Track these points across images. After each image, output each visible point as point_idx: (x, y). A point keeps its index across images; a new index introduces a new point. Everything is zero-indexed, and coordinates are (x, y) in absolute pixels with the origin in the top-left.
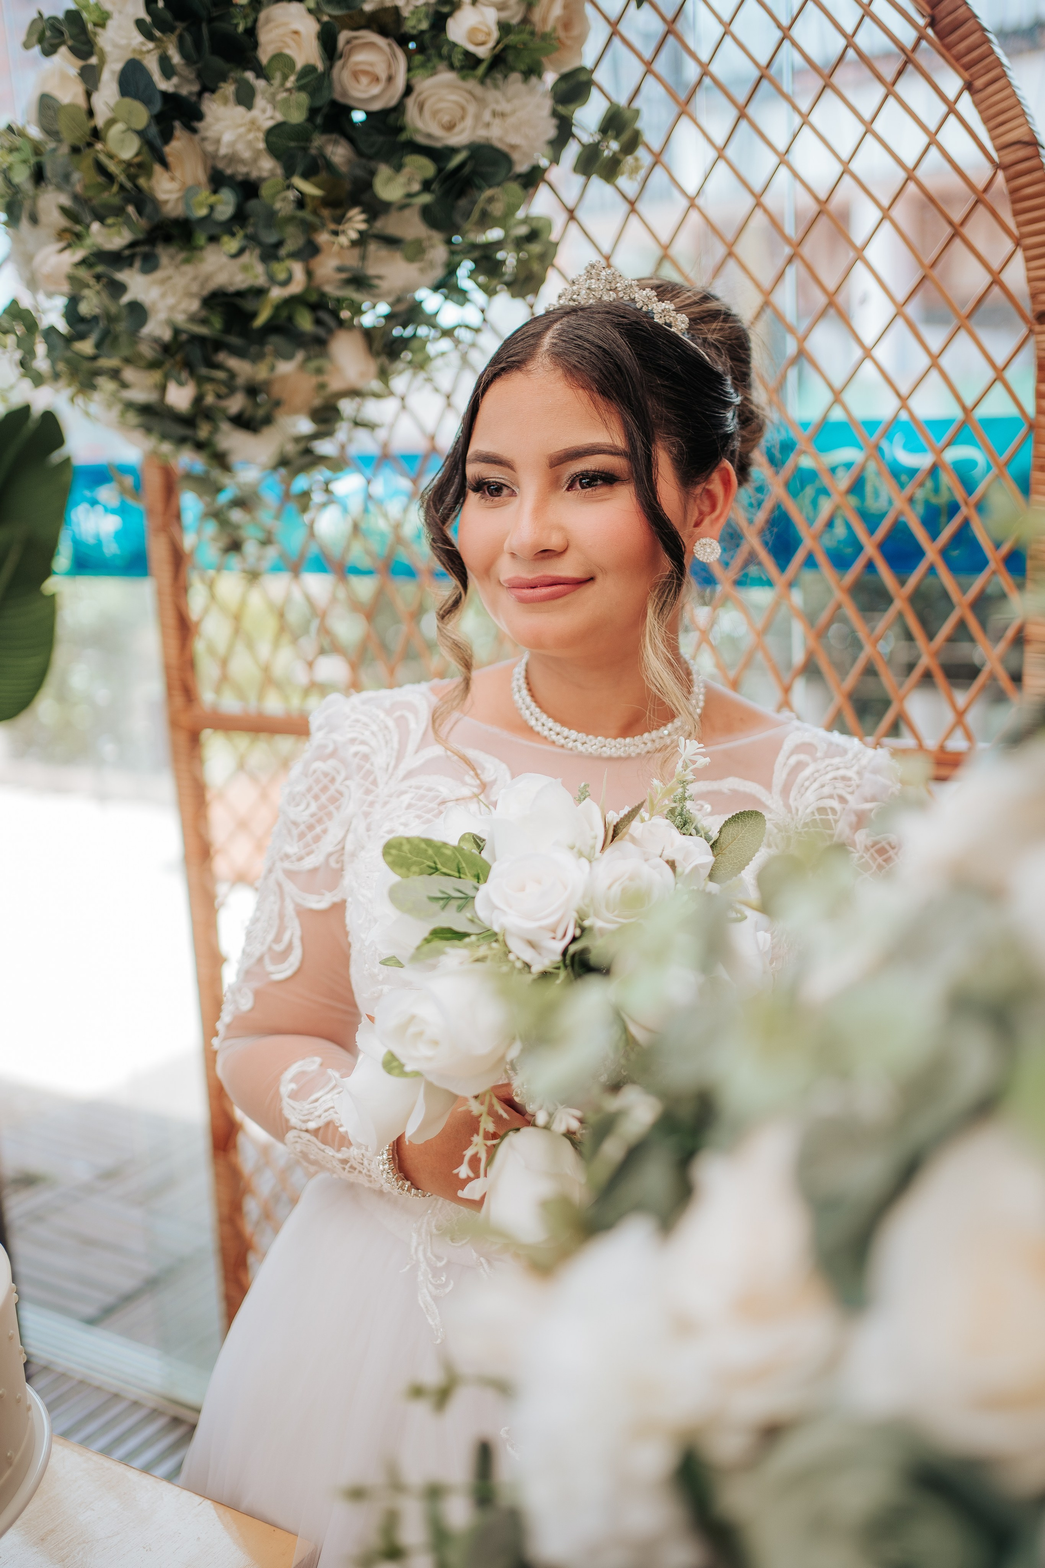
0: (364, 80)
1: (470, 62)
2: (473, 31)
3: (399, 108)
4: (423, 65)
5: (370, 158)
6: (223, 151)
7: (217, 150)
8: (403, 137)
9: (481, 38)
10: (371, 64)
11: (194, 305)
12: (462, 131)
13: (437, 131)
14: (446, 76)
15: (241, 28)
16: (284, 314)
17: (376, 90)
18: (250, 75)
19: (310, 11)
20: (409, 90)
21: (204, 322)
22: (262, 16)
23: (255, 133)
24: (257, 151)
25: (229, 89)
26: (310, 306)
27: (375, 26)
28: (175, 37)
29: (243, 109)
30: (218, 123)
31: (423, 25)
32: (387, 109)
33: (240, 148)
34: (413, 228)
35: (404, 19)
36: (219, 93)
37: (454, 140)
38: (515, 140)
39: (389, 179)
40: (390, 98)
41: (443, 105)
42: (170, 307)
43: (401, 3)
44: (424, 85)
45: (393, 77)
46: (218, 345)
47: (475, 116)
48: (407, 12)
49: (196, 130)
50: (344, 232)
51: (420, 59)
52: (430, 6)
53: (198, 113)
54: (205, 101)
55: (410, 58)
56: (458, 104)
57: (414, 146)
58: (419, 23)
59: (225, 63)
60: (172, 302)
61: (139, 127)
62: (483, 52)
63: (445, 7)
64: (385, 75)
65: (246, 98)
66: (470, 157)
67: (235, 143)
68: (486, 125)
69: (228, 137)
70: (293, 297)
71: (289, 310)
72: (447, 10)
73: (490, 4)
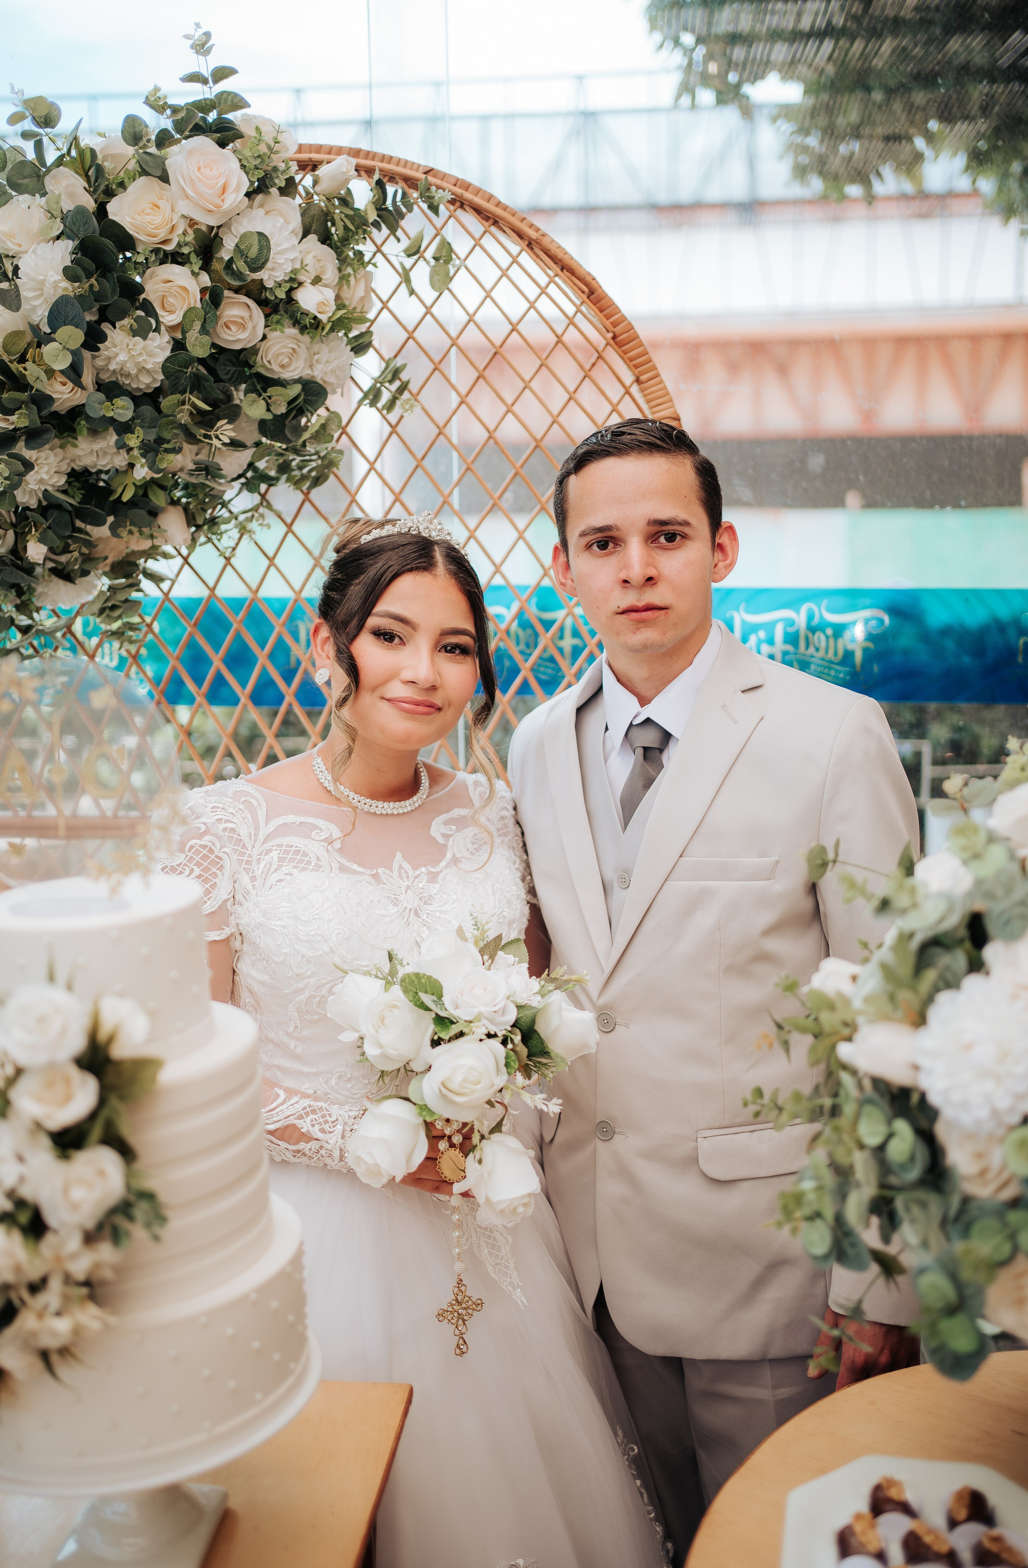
0: (233, 328)
1: (316, 324)
2: (318, 304)
3: (254, 351)
4: (278, 322)
5: (222, 381)
6: (112, 366)
7: (107, 365)
8: (253, 371)
9: (324, 309)
10: (242, 318)
11: (62, 480)
12: (295, 369)
13: (276, 368)
14: (294, 331)
15: (135, 279)
16: (141, 492)
17: (243, 336)
18: (140, 313)
19: (193, 273)
20: (264, 337)
21: (65, 492)
22: (148, 271)
23: (145, 357)
24: (142, 369)
25: (127, 322)
26: (163, 488)
27: (244, 291)
28: (93, 281)
29: (137, 338)
30: (115, 346)
31: (283, 296)
32: (243, 350)
33: (128, 365)
34: (251, 435)
35: (266, 289)
36: (118, 324)
37: (287, 375)
38: (331, 379)
39: (254, 401)
40: (249, 342)
41: (285, 350)
42: (41, 481)
43: (265, 278)
44: (273, 335)
45: (254, 327)
46: (79, 513)
47: (305, 360)
48: (269, 284)
49: (98, 349)
50: (217, 437)
51: (275, 317)
52: (286, 282)
53: (103, 338)
54: (106, 327)
55: (267, 316)
56: (293, 349)
57: (259, 376)
58: (282, 295)
59: (125, 302)
60: (45, 477)
61: (73, 348)
62: (324, 318)
63: (294, 283)
64: (250, 325)
65: (141, 331)
66: (303, 390)
67: (126, 362)
68: (311, 366)
69: (122, 357)
70: (152, 479)
71: (145, 487)
72: (295, 286)
73: (325, 286)
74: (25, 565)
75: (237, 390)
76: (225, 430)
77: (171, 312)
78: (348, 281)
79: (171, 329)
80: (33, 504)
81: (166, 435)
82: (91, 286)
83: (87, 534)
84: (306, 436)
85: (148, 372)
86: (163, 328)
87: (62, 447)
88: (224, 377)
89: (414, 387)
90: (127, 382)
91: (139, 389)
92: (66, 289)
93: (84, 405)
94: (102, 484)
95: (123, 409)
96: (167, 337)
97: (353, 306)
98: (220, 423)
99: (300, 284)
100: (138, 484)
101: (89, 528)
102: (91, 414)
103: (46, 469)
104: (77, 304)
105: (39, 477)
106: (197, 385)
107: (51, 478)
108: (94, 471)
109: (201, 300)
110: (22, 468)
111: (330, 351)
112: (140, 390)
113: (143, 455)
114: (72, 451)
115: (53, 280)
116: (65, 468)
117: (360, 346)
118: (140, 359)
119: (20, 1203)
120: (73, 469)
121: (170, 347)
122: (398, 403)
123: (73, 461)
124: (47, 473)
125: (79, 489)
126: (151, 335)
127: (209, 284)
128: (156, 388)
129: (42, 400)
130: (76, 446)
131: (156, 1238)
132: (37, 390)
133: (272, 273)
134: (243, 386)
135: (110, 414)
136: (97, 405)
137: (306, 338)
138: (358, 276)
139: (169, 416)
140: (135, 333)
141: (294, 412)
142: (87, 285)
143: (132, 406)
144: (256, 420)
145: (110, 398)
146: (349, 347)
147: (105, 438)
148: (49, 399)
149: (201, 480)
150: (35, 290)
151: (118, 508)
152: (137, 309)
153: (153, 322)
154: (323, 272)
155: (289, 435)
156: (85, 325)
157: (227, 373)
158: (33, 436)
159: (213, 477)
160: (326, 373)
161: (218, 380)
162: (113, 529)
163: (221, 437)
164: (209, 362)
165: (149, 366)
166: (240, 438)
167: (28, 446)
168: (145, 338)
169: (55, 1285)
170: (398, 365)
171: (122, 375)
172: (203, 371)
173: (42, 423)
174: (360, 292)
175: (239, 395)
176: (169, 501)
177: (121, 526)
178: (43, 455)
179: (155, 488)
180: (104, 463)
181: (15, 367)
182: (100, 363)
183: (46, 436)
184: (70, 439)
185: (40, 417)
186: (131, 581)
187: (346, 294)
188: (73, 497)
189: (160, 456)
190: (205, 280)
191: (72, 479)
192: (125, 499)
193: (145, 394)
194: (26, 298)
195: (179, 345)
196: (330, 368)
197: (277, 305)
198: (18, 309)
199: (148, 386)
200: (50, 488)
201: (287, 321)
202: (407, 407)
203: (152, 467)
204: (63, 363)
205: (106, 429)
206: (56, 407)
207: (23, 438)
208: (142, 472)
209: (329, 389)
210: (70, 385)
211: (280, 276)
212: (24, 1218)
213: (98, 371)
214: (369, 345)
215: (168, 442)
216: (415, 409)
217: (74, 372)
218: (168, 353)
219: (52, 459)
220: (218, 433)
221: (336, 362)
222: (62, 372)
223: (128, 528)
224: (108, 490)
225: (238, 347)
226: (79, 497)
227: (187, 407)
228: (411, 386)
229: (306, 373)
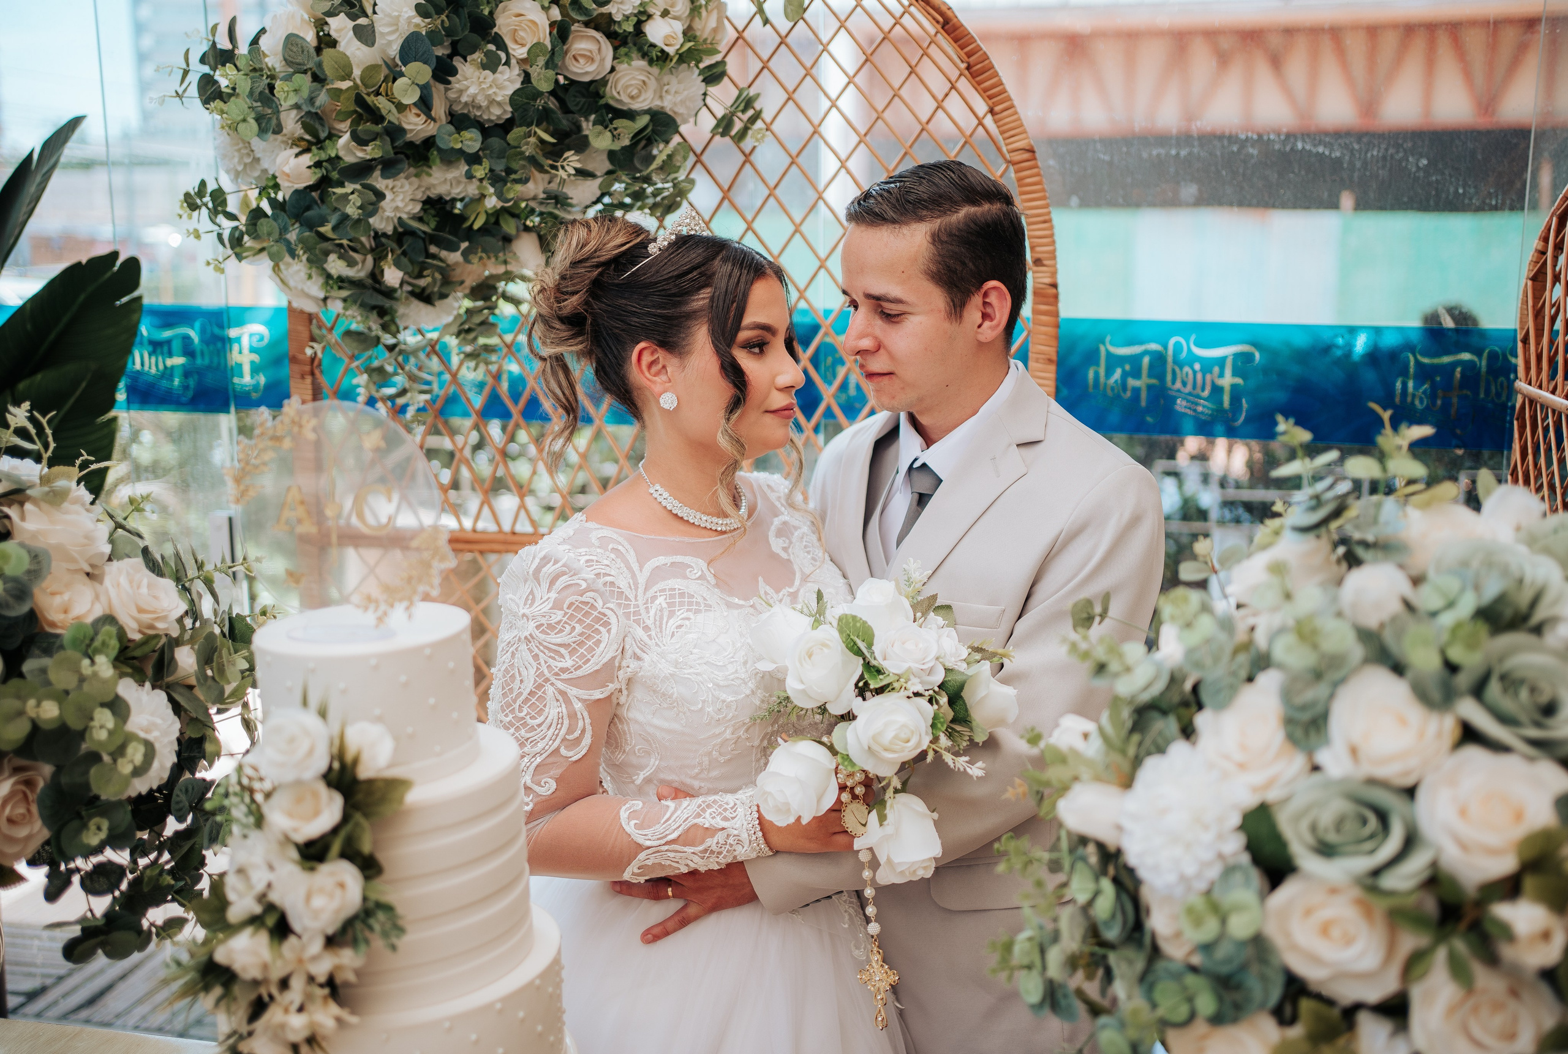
0: (582, 61)
1: (664, 57)
2: (666, 37)
3: (604, 82)
4: (626, 54)
5: (572, 112)
6: (464, 99)
7: (459, 97)
8: (602, 102)
9: (672, 41)
10: (590, 51)
11: (417, 208)
12: (644, 100)
13: (625, 98)
14: (643, 63)
15: (486, 12)
16: (493, 220)
17: (591, 68)
18: (492, 47)
19: (543, 7)
20: (613, 69)
21: (422, 220)
22: (501, 6)
23: (494, 90)
24: (492, 102)
25: (478, 56)
26: (514, 215)
27: (592, 25)
28: (443, 17)
29: (487, 72)
30: (466, 79)
31: (631, 29)
32: (592, 82)
33: (479, 98)
34: (601, 165)
35: (615, 22)
36: (469, 58)
37: (636, 106)
38: (681, 110)
39: (600, 133)
40: (598, 74)
41: (633, 82)
42: (397, 208)
43: (614, 11)
44: (622, 67)
45: (603, 60)
46: (433, 239)
47: (655, 92)
48: (618, 17)
49: (449, 83)
50: (563, 167)
51: (623, 50)
52: (635, 15)
53: (454, 72)
54: (457, 62)
55: (615, 49)
56: (644, 82)
57: (609, 108)
58: (629, 27)
59: (475, 37)
60: (401, 205)
61: (421, 83)
62: (671, 51)
63: (642, 17)
64: (597, 58)
65: (491, 64)
66: (651, 120)
67: (476, 95)
68: (661, 97)
69: (472, 90)
70: (503, 208)
71: (496, 217)
72: (644, 18)
73: (675, 18)
74: (383, 288)
75: (587, 120)
76: (572, 160)
77: (523, 45)
78: (700, 13)
79: (522, 62)
80: (389, 230)
81: (514, 165)
82: (443, 21)
83: (441, 260)
84: (654, 166)
85: (499, 104)
86: (513, 61)
87: (417, 175)
88: (573, 108)
89: (767, 116)
90: (478, 114)
91: (489, 120)
92: (417, 25)
93: (434, 136)
94: (457, 211)
95: (471, 141)
96: (516, 70)
97: (705, 36)
98: (566, 155)
99: (650, 16)
100: (490, 212)
101: (444, 254)
102: (442, 146)
103: (401, 197)
104: (427, 41)
105: (394, 205)
106: (544, 117)
107: (406, 205)
108: (448, 198)
109: (550, 33)
110: (373, 198)
111: (679, 83)
112: (491, 121)
113: (492, 185)
114: (427, 181)
115: (407, 16)
116: (420, 196)
117: (714, 76)
118: (490, 92)
119: (270, 908)
120: (429, 197)
121: (521, 79)
122: (750, 132)
123: (428, 189)
124: (403, 200)
125: (434, 216)
126: (501, 68)
127: (559, 18)
128: (507, 120)
129: (395, 132)
130: (430, 175)
131: (394, 948)
132: (389, 122)
133: (620, 6)
134: (593, 117)
135: (459, 146)
136: (446, 137)
137: (655, 70)
138: (709, 8)
139: (516, 147)
140: (484, 67)
141: (643, 143)
142: (439, 22)
143: (480, 138)
144: (603, 151)
145: (459, 130)
146: (701, 78)
147: (458, 168)
148: (401, 131)
149: (550, 209)
150: (391, 25)
151: (470, 234)
152: (489, 42)
153: (503, 56)
154: (672, 6)
155: (638, 165)
156: (434, 60)
157: (577, 105)
158: (389, 167)
159: (562, 205)
160: (675, 104)
161: (566, 110)
162: (465, 254)
163: (567, 168)
164: (561, 94)
165: (499, 99)
166: (590, 167)
167: (384, 176)
168: (494, 71)
169: (297, 984)
170: (751, 94)
171: (473, 107)
172: (553, 104)
173: (396, 153)
174: (712, 23)
175: (588, 127)
176: (522, 227)
177: (472, 253)
178: (398, 183)
179: (507, 216)
180: (457, 191)
181: (370, 100)
182: (452, 95)
183: (399, 166)
184: (425, 169)
185: (394, 148)
186: (488, 304)
187: (698, 25)
188: (428, 224)
189: (509, 185)
190: (556, 13)
191: (427, 207)
192: (476, 226)
193: (497, 125)
194: (382, 34)
195: (527, 78)
196: (679, 99)
197: (626, 37)
198: (373, 44)
199: (499, 117)
200: (404, 216)
201: (635, 54)
202: (759, 136)
203: (500, 196)
204: (410, 98)
205: (458, 160)
206: (409, 137)
207: (380, 167)
208: (492, 202)
209: (679, 120)
210: (423, 117)
211: (628, 9)
212: (271, 921)
213: (451, 102)
214: (723, 74)
215: (515, 172)
216: (766, 139)
217: (425, 104)
218: (518, 85)
219: (407, 187)
220: (565, 164)
221: (686, 93)
222: (415, 104)
223: (479, 254)
224: (462, 218)
225: (587, 79)
226: (433, 224)
227: (532, 140)
228: (764, 115)
229: (656, 104)
